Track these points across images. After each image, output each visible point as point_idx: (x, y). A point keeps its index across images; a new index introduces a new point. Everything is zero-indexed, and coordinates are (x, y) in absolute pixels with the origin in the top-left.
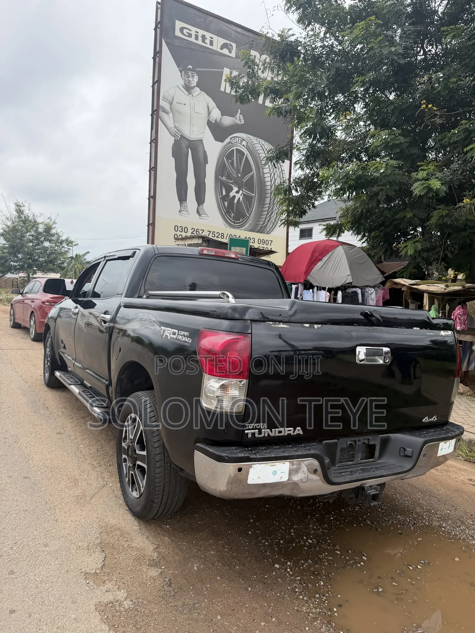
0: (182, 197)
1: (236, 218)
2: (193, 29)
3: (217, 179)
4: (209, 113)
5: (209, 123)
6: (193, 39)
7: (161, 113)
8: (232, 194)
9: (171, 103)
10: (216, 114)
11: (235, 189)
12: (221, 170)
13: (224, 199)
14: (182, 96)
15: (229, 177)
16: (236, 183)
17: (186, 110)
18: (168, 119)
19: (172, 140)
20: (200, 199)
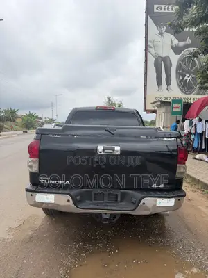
0: (159, 83)
1: (188, 90)
2: (163, 6)
3: (177, 73)
4: (172, 42)
5: (172, 47)
6: (163, 11)
7: (149, 49)
8: (185, 78)
9: (153, 43)
10: (176, 42)
11: (187, 75)
12: (179, 67)
13: (181, 81)
14: (158, 38)
15: (183, 70)
16: (187, 73)
17: (160, 44)
18: (152, 50)
19: (154, 59)
20: (168, 83)
